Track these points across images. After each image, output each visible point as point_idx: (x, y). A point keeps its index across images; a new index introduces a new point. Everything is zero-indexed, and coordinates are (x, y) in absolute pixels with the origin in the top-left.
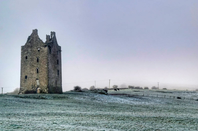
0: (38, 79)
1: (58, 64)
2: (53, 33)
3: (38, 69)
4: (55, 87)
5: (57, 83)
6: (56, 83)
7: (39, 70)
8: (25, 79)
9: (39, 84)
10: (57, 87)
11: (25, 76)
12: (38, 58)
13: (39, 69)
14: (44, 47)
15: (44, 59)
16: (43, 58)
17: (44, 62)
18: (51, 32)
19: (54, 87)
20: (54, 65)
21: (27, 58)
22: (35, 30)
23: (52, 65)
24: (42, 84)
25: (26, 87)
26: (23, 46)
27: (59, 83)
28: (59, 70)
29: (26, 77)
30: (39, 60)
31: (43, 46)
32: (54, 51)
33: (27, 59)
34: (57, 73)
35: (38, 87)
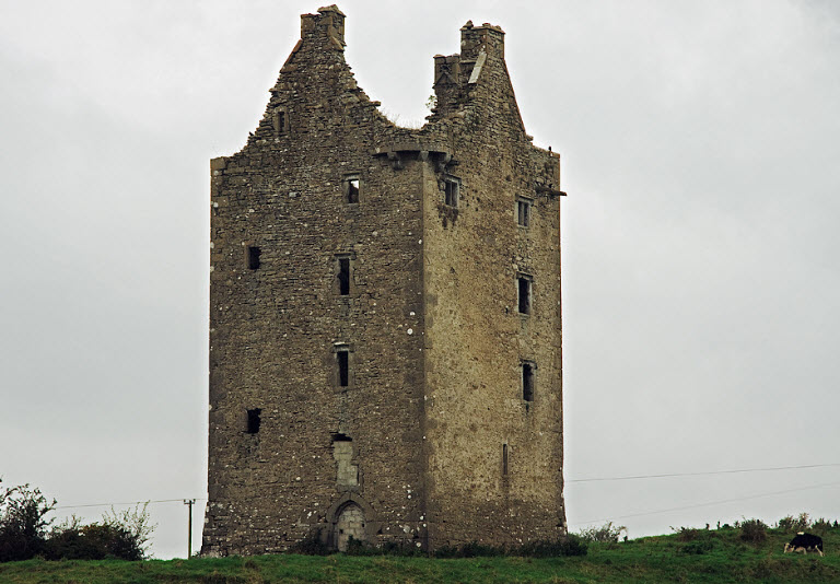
0: (349, 439)
1: (523, 308)
2: (481, 39)
3: (343, 357)
4: (490, 505)
5: (514, 467)
6: (505, 470)
7: (359, 361)
8: (247, 436)
9: (353, 481)
10: (517, 503)
11: (243, 415)
12: (344, 264)
13: (351, 357)
14: (396, 169)
15: (398, 268)
16: (382, 261)
17: (397, 290)
18: (469, 32)
19: (486, 508)
20: (488, 320)
21: (263, 258)
22: (324, 12)
23: (466, 317)
24: (383, 476)
25: (250, 501)
26: (227, 161)
27: (539, 472)
28: (541, 355)
29: (254, 421)
30: (355, 281)
31: (384, 155)
32: (491, 197)
33: (259, 273)
34: (519, 386)
35: (349, 504)
